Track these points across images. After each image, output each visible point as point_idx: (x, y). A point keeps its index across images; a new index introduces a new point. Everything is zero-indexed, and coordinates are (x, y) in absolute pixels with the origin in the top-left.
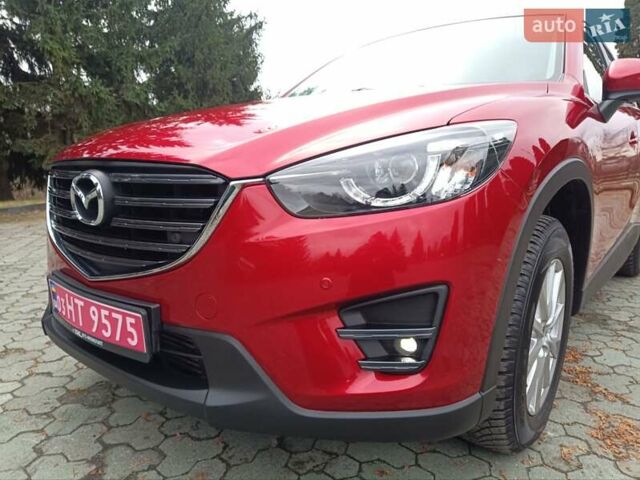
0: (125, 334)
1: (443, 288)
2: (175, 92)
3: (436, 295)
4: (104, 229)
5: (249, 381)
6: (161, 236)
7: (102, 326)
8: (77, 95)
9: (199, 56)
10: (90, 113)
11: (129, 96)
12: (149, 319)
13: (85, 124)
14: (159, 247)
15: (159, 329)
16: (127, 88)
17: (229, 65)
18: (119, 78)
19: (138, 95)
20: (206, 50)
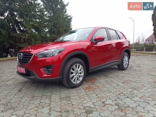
0: (24, 71)
1: (53, 65)
2: (52, 34)
3: (52, 66)
4: (22, 60)
5: (34, 75)
6: (27, 60)
7: (21, 70)
8: (31, 35)
9: (58, 26)
10: (34, 39)
11: (42, 35)
12: (25, 69)
13: (33, 41)
14: (27, 61)
15: (27, 70)
16: (42, 33)
17: (64, 27)
18: (40, 31)
19: (44, 35)
20: (59, 24)
